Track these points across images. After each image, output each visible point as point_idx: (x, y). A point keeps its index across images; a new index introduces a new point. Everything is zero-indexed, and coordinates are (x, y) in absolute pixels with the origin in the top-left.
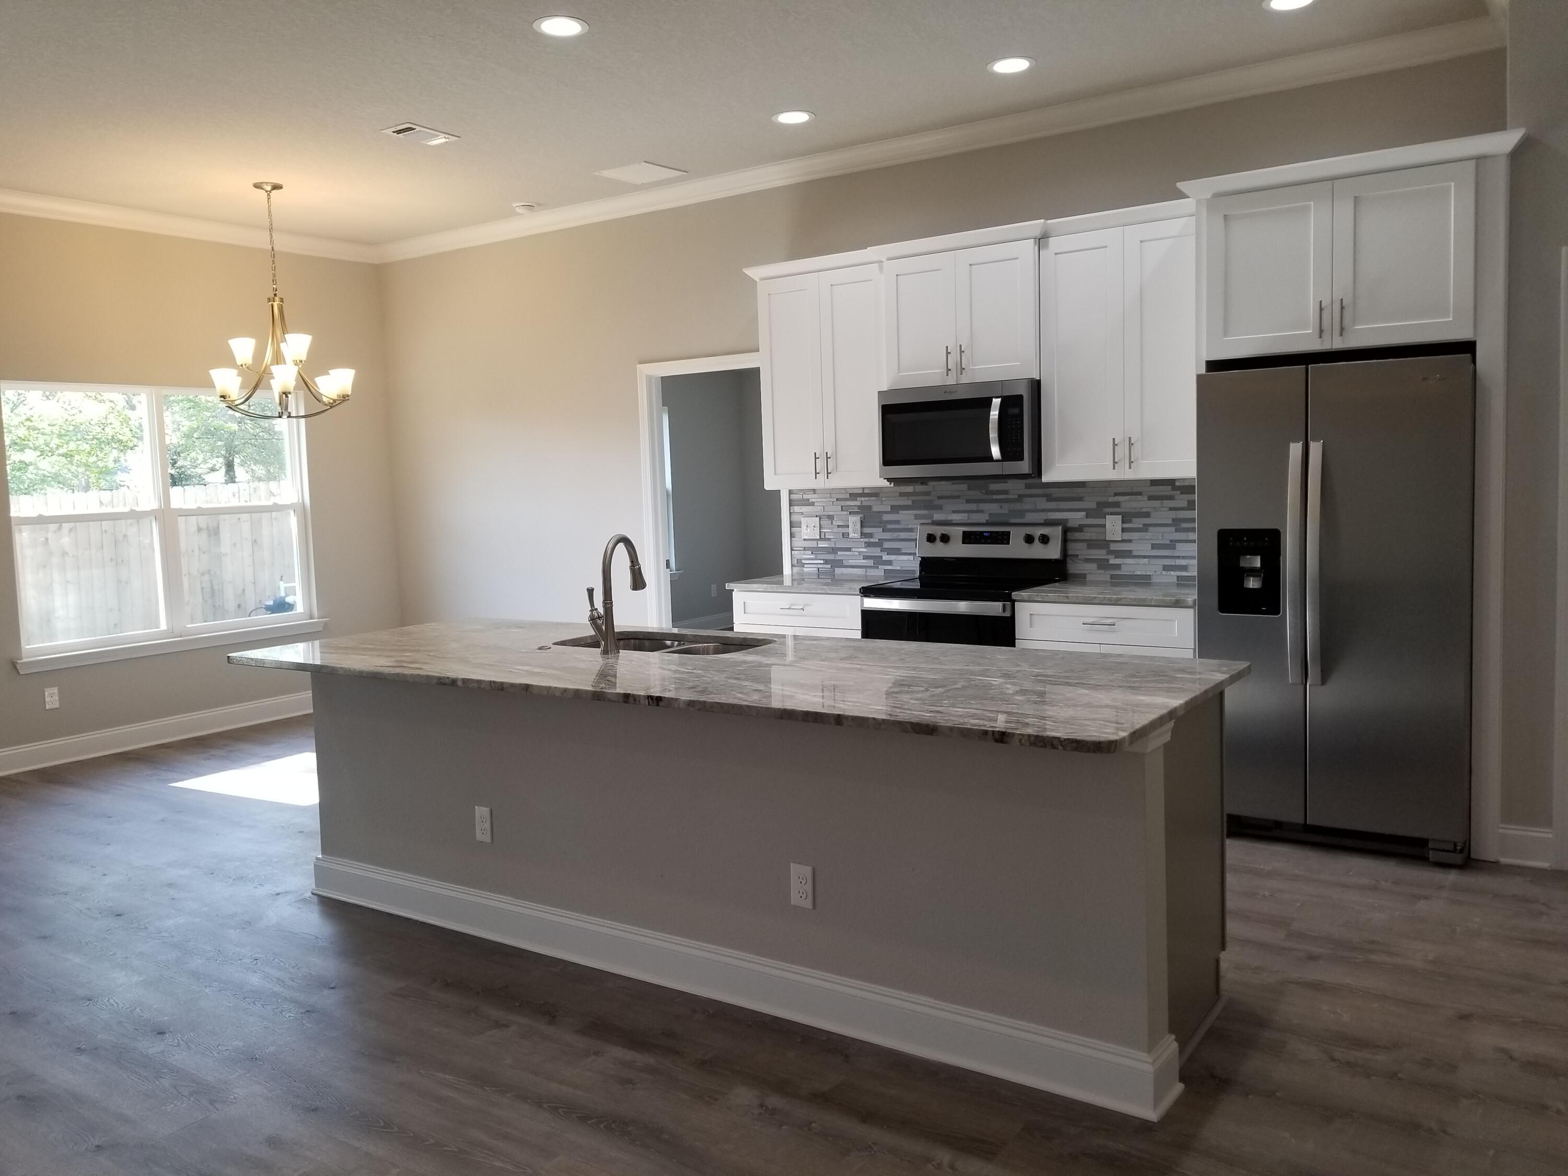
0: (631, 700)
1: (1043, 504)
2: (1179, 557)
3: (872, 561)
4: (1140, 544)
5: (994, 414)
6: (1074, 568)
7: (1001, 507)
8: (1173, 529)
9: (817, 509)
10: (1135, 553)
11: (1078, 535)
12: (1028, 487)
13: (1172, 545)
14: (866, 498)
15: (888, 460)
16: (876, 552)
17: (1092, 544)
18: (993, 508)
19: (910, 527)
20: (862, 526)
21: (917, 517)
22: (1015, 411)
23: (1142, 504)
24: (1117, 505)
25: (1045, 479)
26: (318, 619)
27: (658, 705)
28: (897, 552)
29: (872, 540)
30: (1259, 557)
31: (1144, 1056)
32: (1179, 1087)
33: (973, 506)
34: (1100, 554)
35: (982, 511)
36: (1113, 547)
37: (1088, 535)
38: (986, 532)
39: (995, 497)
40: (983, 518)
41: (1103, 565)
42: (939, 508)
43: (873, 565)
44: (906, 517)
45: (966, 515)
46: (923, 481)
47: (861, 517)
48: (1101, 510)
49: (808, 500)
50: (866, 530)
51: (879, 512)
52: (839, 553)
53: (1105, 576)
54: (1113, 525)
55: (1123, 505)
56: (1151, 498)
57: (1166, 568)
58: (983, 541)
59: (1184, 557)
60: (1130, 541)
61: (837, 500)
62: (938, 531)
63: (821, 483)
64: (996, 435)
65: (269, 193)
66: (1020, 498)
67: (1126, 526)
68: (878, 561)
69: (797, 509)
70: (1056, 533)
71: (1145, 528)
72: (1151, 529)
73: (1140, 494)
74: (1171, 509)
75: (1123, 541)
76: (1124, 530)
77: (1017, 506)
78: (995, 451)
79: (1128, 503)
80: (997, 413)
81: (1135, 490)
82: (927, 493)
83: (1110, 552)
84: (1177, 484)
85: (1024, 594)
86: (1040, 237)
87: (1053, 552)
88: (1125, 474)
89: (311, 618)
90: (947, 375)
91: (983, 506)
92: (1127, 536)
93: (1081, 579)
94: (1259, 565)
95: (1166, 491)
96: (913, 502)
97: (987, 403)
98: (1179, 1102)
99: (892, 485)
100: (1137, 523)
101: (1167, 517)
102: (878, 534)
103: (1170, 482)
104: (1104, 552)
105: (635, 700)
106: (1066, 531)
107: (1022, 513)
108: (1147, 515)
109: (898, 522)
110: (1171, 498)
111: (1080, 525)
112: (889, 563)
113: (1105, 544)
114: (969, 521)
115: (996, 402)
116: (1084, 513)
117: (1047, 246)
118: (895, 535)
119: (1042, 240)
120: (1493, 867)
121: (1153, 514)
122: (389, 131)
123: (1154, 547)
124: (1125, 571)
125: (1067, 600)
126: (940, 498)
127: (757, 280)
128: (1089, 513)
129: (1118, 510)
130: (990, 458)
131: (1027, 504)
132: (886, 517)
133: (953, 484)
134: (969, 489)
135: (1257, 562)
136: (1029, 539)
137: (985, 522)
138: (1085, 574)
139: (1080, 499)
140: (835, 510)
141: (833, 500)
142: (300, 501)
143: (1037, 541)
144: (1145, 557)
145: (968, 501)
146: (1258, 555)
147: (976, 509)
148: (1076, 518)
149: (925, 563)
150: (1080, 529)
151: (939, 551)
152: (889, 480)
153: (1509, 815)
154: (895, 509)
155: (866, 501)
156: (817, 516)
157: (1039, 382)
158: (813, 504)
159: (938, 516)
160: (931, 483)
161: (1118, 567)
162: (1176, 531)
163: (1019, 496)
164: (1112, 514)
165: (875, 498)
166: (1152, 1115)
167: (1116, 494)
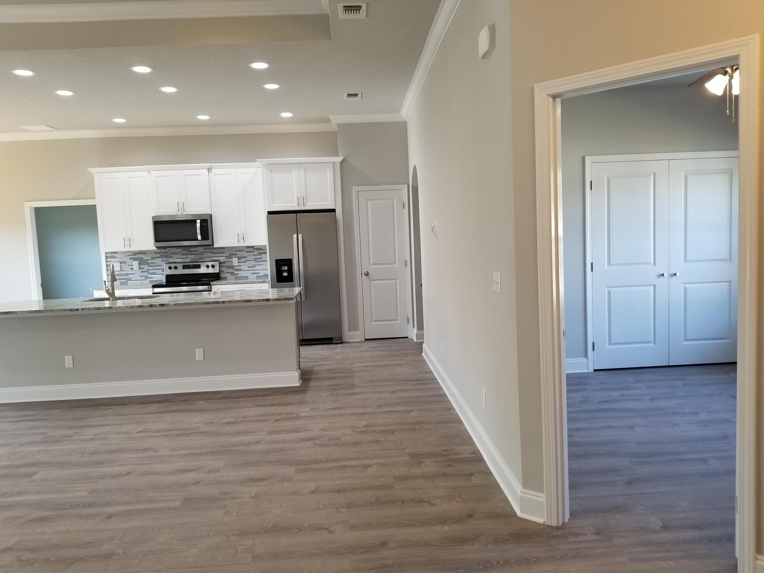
0: (153, 306)
1: (210, 255)
2: (257, 270)
3: (144, 278)
4: (244, 267)
5: (198, 225)
6: (222, 275)
7: (195, 256)
8: (254, 261)
9: (119, 260)
10: (242, 270)
11: (224, 265)
12: (205, 249)
13: (254, 266)
14: (141, 255)
15: (157, 239)
16: (146, 274)
17: (228, 267)
18: (193, 257)
19: (160, 264)
20: (139, 265)
21: (162, 261)
22: (205, 224)
23: (244, 254)
24: (236, 254)
25: (215, 246)
27: (163, 306)
28: (155, 274)
29: (144, 270)
30: (287, 267)
31: (296, 372)
32: (301, 381)
33: (185, 256)
34: (231, 270)
35: (188, 258)
36: (235, 268)
37: (227, 264)
38: (191, 265)
39: (193, 253)
40: (189, 260)
41: (232, 274)
42: (172, 257)
43: (144, 279)
44: (158, 261)
45: (182, 259)
46: (165, 248)
47: (139, 262)
48: (231, 256)
49: (114, 256)
50: (141, 266)
51: (146, 260)
52: (129, 275)
53: (233, 277)
54: (235, 261)
55: (238, 254)
56: (247, 252)
57: (253, 274)
58: (190, 268)
59: (258, 270)
60: (241, 266)
61: (128, 256)
62: (173, 265)
63: (127, 249)
64: (200, 232)
66: (202, 253)
67: (239, 261)
68: (147, 277)
69: (109, 260)
70: (217, 264)
71: (245, 262)
72: (247, 262)
73: (243, 251)
74: (253, 255)
75: (238, 266)
76: (239, 262)
77: (201, 256)
78: (199, 237)
79: (239, 254)
80: (199, 225)
81: (242, 250)
82: (167, 252)
83: (234, 270)
84: (255, 247)
85: (215, 283)
86: (209, 168)
87: (216, 270)
88: (242, 244)
90: (179, 211)
91: (188, 256)
92: (240, 264)
93: (225, 279)
94: (287, 269)
95: (252, 249)
96: (161, 255)
97: (194, 221)
98: (302, 383)
99: (157, 249)
100: (243, 260)
101: (252, 258)
102: (146, 267)
103: (252, 247)
104: (232, 270)
106: (220, 263)
107: (203, 258)
108: (246, 257)
109: (155, 263)
110: (253, 252)
111: (224, 261)
112: (152, 278)
113: (232, 267)
114: (183, 262)
115: (198, 221)
116: (225, 257)
117: (211, 172)
118: (153, 268)
119: (209, 170)
120: (348, 342)
121: (248, 257)
123: (248, 267)
124: (239, 275)
125: (229, 283)
126: (171, 254)
127: (93, 173)
128: (227, 257)
129: (236, 256)
130: (197, 240)
131: (205, 255)
132: (149, 261)
133: (177, 249)
134: (183, 250)
135: (286, 268)
136: (208, 267)
137: (189, 261)
138: (227, 277)
139: (223, 253)
140: (127, 259)
141: (125, 256)
143: (210, 267)
144: (246, 270)
145: (182, 255)
146: (286, 266)
147: (186, 257)
148: (222, 259)
149: (167, 276)
150: (224, 262)
151: (173, 272)
152: (157, 247)
153: (350, 330)
154: (153, 258)
155: (140, 256)
156: (119, 262)
157: (211, 215)
158: (116, 257)
159: (171, 260)
160: (168, 249)
161: (237, 274)
162: (255, 262)
163: (202, 252)
164: (234, 257)
165: (144, 255)
166: (299, 385)
167: (235, 251)
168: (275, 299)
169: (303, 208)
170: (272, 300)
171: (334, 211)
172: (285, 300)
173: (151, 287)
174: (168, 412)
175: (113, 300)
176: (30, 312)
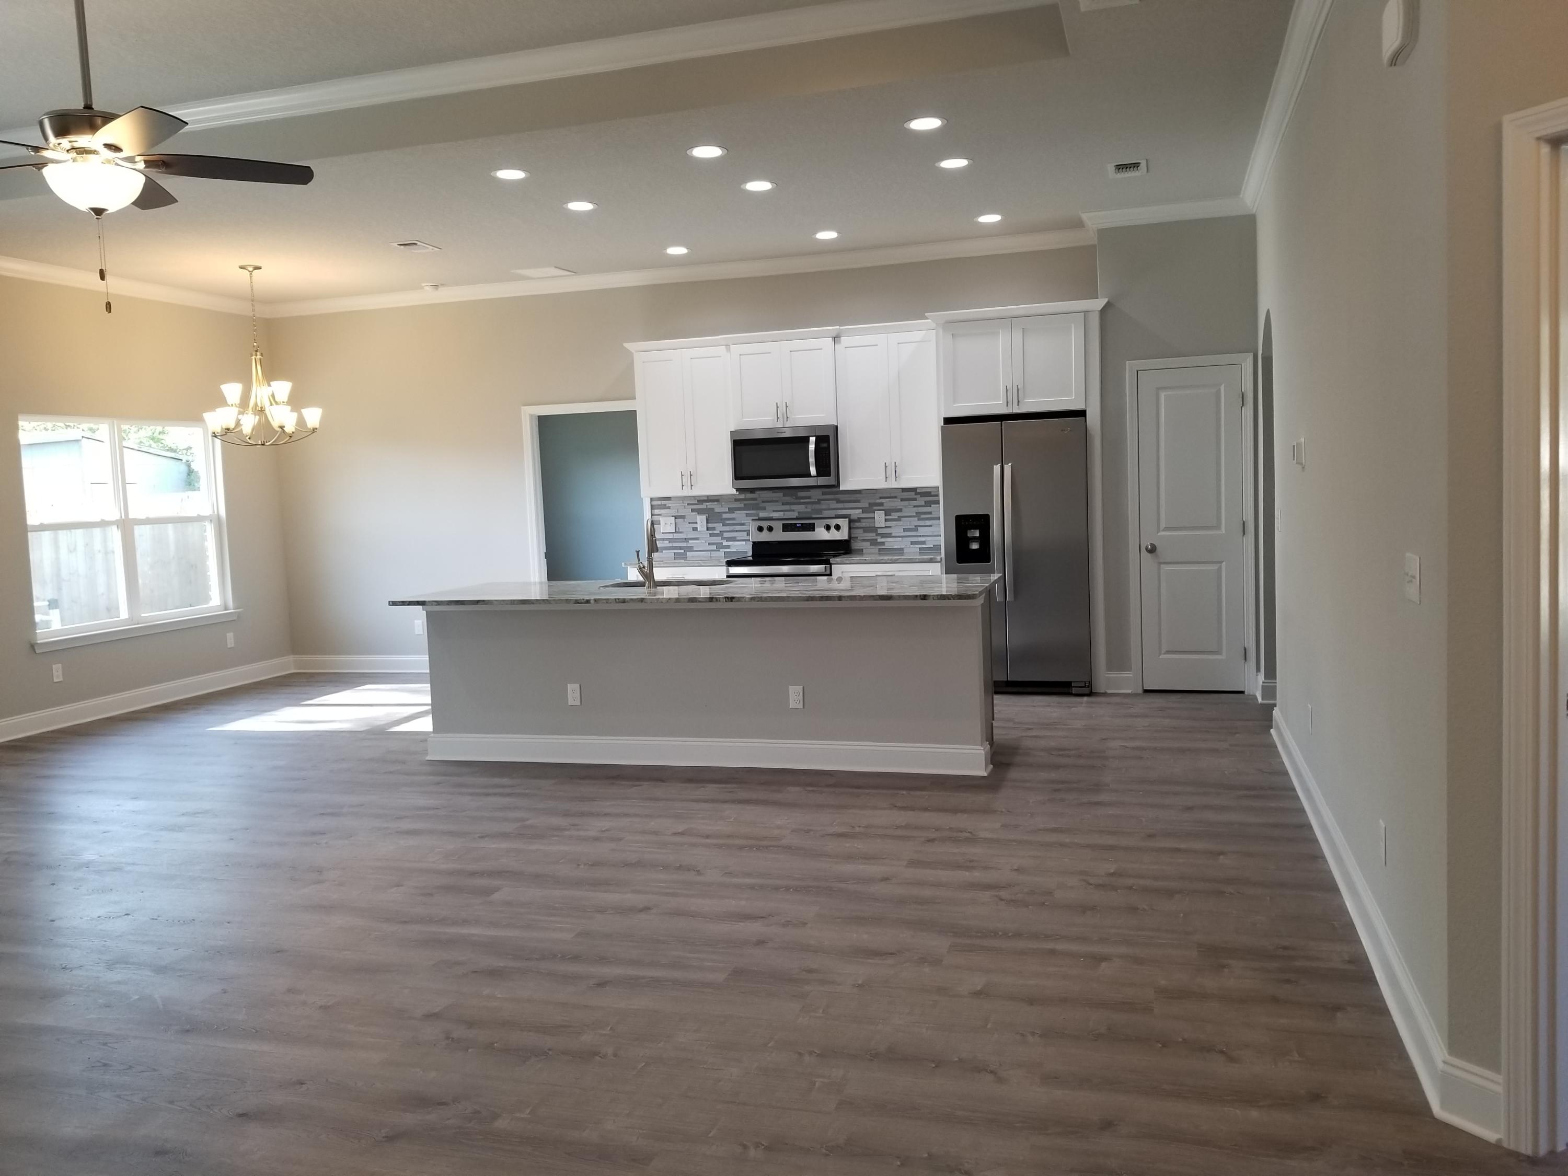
0: (714, 600)
1: (834, 505)
2: (920, 536)
3: (715, 546)
4: (897, 529)
5: (812, 447)
6: (855, 545)
7: (806, 507)
8: (916, 519)
9: (673, 512)
10: (893, 535)
11: (857, 524)
12: (823, 494)
13: (916, 528)
14: (710, 503)
15: (738, 476)
16: (718, 540)
17: (866, 530)
18: (802, 508)
19: (743, 522)
20: (707, 523)
21: (747, 515)
22: (825, 445)
23: (897, 504)
24: (882, 504)
25: (841, 488)
26: (234, 609)
27: (732, 601)
28: (733, 539)
29: (715, 532)
30: (978, 531)
31: (980, 747)
32: (992, 766)
33: (787, 507)
34: (871, 536)
35: (794, 511)
36: (880, 531)
37: (863, 524)
38: (798, 524)
39: (802, 501)
40: (795, 515)
41: (874, 542)
42: (764, 509)
43: (716, 549)
44: (740, 515)
45: (782, 513)
46: (752, 490)
47: (707, 517)
48: (871, 508)
49: (665, 505)
50: (710, 525)
51: (719, 513)
52: (690, 541)
53: (875, 549)
54: (879, 517)
55: (885, 504)
56: (902, 500)
57: (912, 543)
58: (796, 530)
59: (923, 536)
60: (890, 527)
61: (688, 504)
62: (765, 524)
63: (687, 492)
64: (814, 460)
65: (251, 272)
66: (819, 502)
67: (887, 517)
68: (719, 546)
69: (656, 512)
70: (844, 523)
71: (899, 519)
72: (902, 519)
73: (895, 497)
74: (915, 507)
75: (886, 527)
76: (886, 520)
77: (817, 507)
78: (813, 470)
79: (889, 504)
80: (814, 446)
81: (892, 495)
82: (755, 499)
83: (878, 535)
84: (918, 491)
85: (838, 559)
86: (834, 336)
87: (842, 535)
88: (893, 484)
89: (226, 609)
90: (778, 421)
91: (793, 507)
92: (888, 524)
93: (860, 552)
94: (978, 535)
95: (912, 495)
96: (745, 505)
97: (806, 440)
98: (992, 771)
99: (738, 493)
100: (894, 515)
101: (913, 511)
102: (719, 527)
103: (914, 490)
104: (874, 534)
105: (717, 600)
106: (850, 521)
107: (820, 511)
108: (900, 510)
109: (733, 519)
110: (915, 499)
111: (858, 518)
112: (728, 547)
113: (874, 529)
114: (785, 517)
115: (812, 439)
116: (861, 510)
117: (840, 342)
118: (732, 528)
119: (836, 338)
120: (1105, 694)
121: (904, 510)
122: (396, 244)
123: (905, 530)
124: (887, 546)
125: (865, 562)
126: (763, 502)
127: (633, 351)
128: (864, 510)
129: (882, 508)
130: (809, 475)
131: (824, 505)
132: (725, 516)
133: (773, 492)
134: (784, 496)
135: (977, 533)
136: (828, 528)
137: (795, 517)
138: (863, 549)
139: (859, 501)
140: (687, 512)
141: (684, 505)
142: (216, 513)
143: (833, 529)
144: (899, 537)
145: (783, 504)
146: (977, 529)
147: (789, 509)
148: (856, 513)
149: (755, 544)
150: (859, 520)
151: (765, 537)
152: (737, 490)
153: (1110, 667)
154: (731, 510)
155: (709, 505)
156: (672, 516)
157: (837, 427)
158: (669, 508)
159: (762, 514)
160: (758, 492)
161: (883, 543)
162: (918, 520)
163: (818, 500)
164: (879, 510)
165: (716, 503)
166: (985, 774)
167: (881, 498)
168: (939, 596)
169: (1016, 410)
170: (933, 598)
171: (1082, 413)
172: (959, 599)
173: (725, 564)
174: (733, 801)
175: (650, 587)
176: (513, 602)
